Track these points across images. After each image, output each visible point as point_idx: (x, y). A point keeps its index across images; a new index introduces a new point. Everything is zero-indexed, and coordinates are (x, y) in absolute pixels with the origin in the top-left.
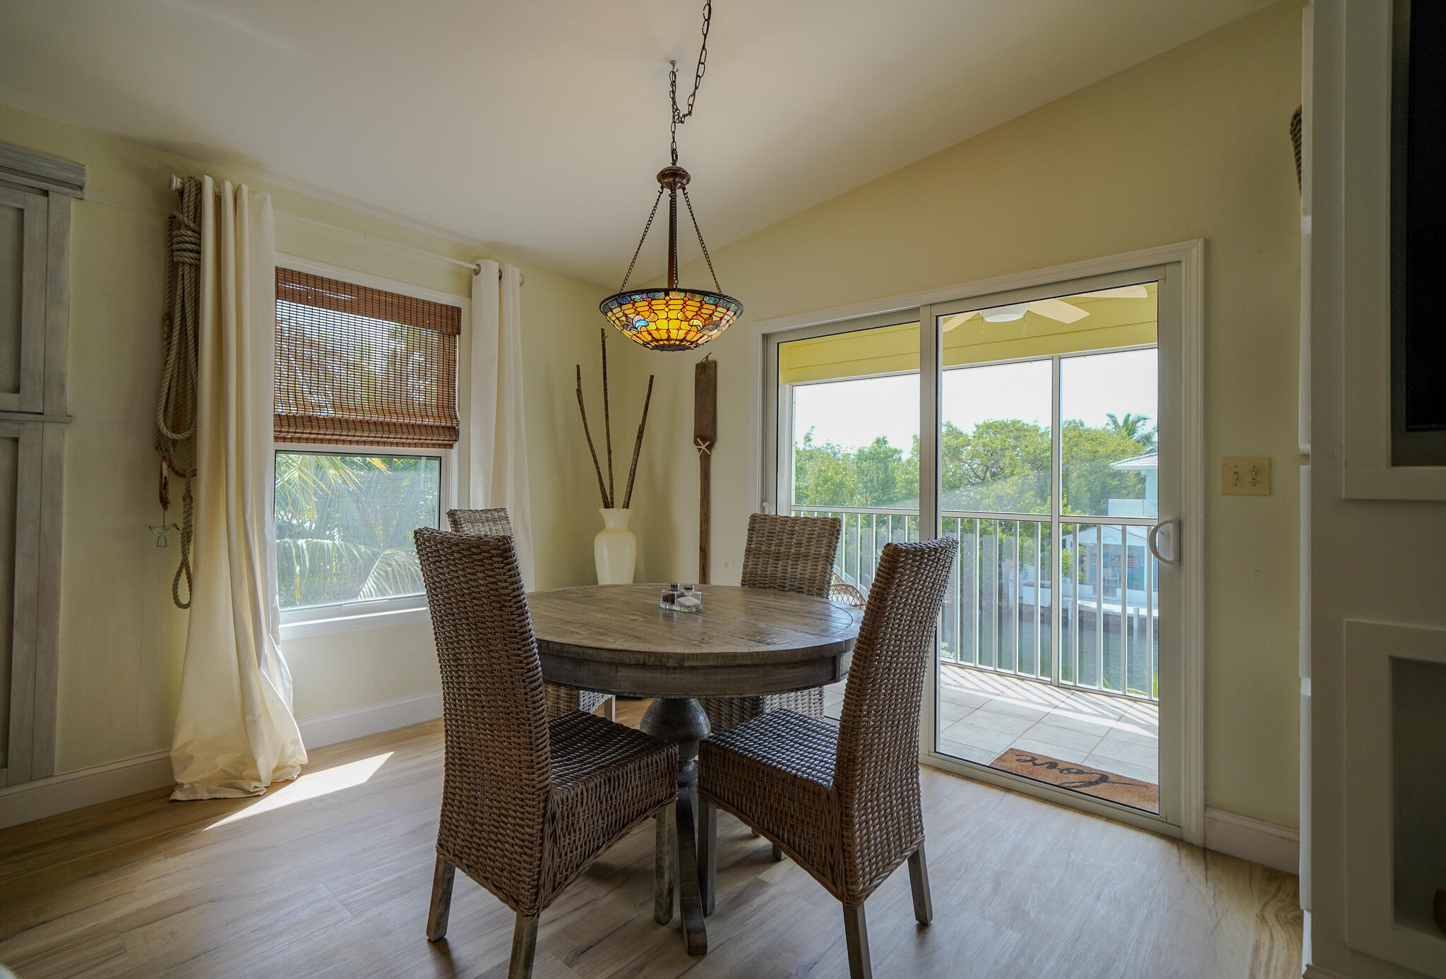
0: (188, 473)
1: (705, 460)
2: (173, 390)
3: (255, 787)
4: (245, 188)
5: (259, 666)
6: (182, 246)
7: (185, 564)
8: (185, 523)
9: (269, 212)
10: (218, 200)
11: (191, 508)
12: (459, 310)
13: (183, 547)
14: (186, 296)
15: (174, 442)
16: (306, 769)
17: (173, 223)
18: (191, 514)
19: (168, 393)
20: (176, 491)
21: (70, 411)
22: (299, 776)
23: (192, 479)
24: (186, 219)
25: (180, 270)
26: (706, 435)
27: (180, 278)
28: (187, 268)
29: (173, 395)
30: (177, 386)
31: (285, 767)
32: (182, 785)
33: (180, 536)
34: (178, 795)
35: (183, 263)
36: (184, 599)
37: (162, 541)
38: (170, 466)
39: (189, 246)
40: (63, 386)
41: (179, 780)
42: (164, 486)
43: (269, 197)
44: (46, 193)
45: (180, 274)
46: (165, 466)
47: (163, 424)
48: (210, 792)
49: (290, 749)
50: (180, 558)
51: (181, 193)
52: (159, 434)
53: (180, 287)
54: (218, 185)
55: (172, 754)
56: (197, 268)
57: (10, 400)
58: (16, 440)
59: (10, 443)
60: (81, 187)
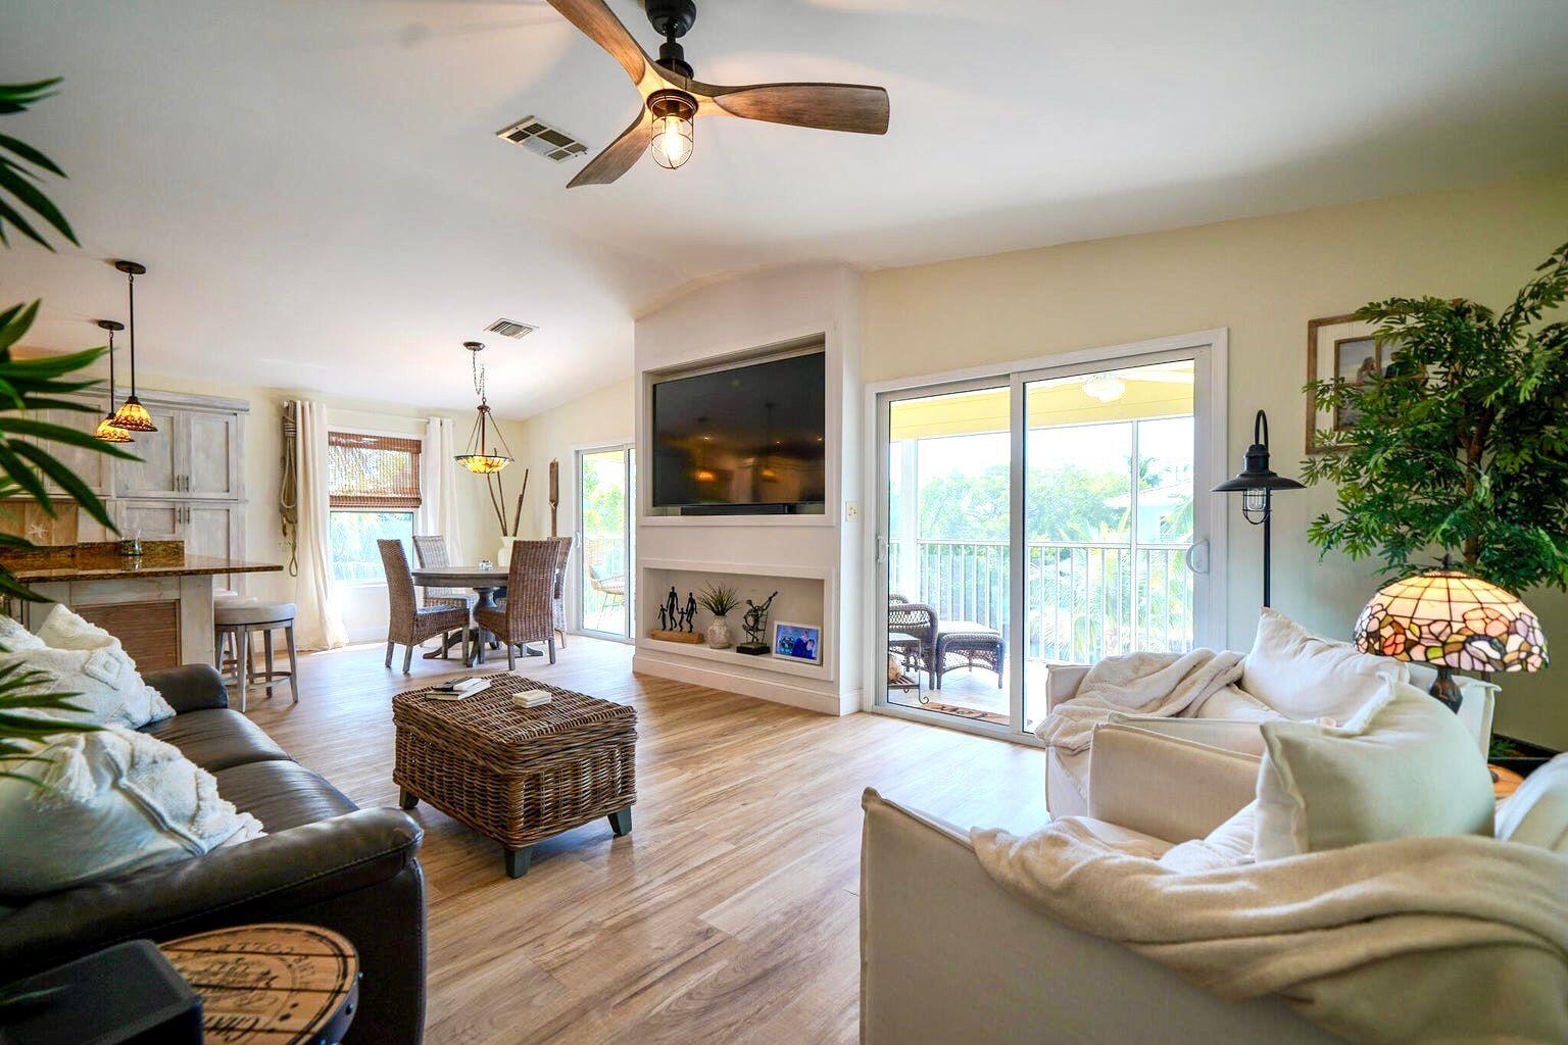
0: (294, 522)
1: (554, 512)
2: (287, 488)
4: (314, 404)
6: (289, 430)
7: (294, 558)
8: (293, 542)
9: (325, 410)
10: (303, 408)
11: (296, 537)
12: (420, 441)
13: (292, 552)
14: (291, 449)
15: (288, 510)
17: (284, 420)
18: (296, 539)
19: (285, 490)
20: (289, 530)
21: (247, 499)
23: (296, 524)
24: (290, 419)
25: (289, 439)
26: (555, 501)
27: (289, 443)
28: (291, 438)
29: (287, 491)
33: (292, 547)
35: (290, 436)
36: (294, 572)
37: (284, 548)
38: (287, 520)
39: (291, 430)
40: (244, 489)
42: (284, 527)
43: (324, 406)
44: (236, 414)
46: (284, 519)
47: (283, 502)
50: (291, 556)
51: (288, 408)
52: (281, 505)
53: (288, 446)
54: (303, 401)
56: (295, 438)
57: (225, 495)
58: (228, 511)
59: (226, 512)
60: (248, 411)
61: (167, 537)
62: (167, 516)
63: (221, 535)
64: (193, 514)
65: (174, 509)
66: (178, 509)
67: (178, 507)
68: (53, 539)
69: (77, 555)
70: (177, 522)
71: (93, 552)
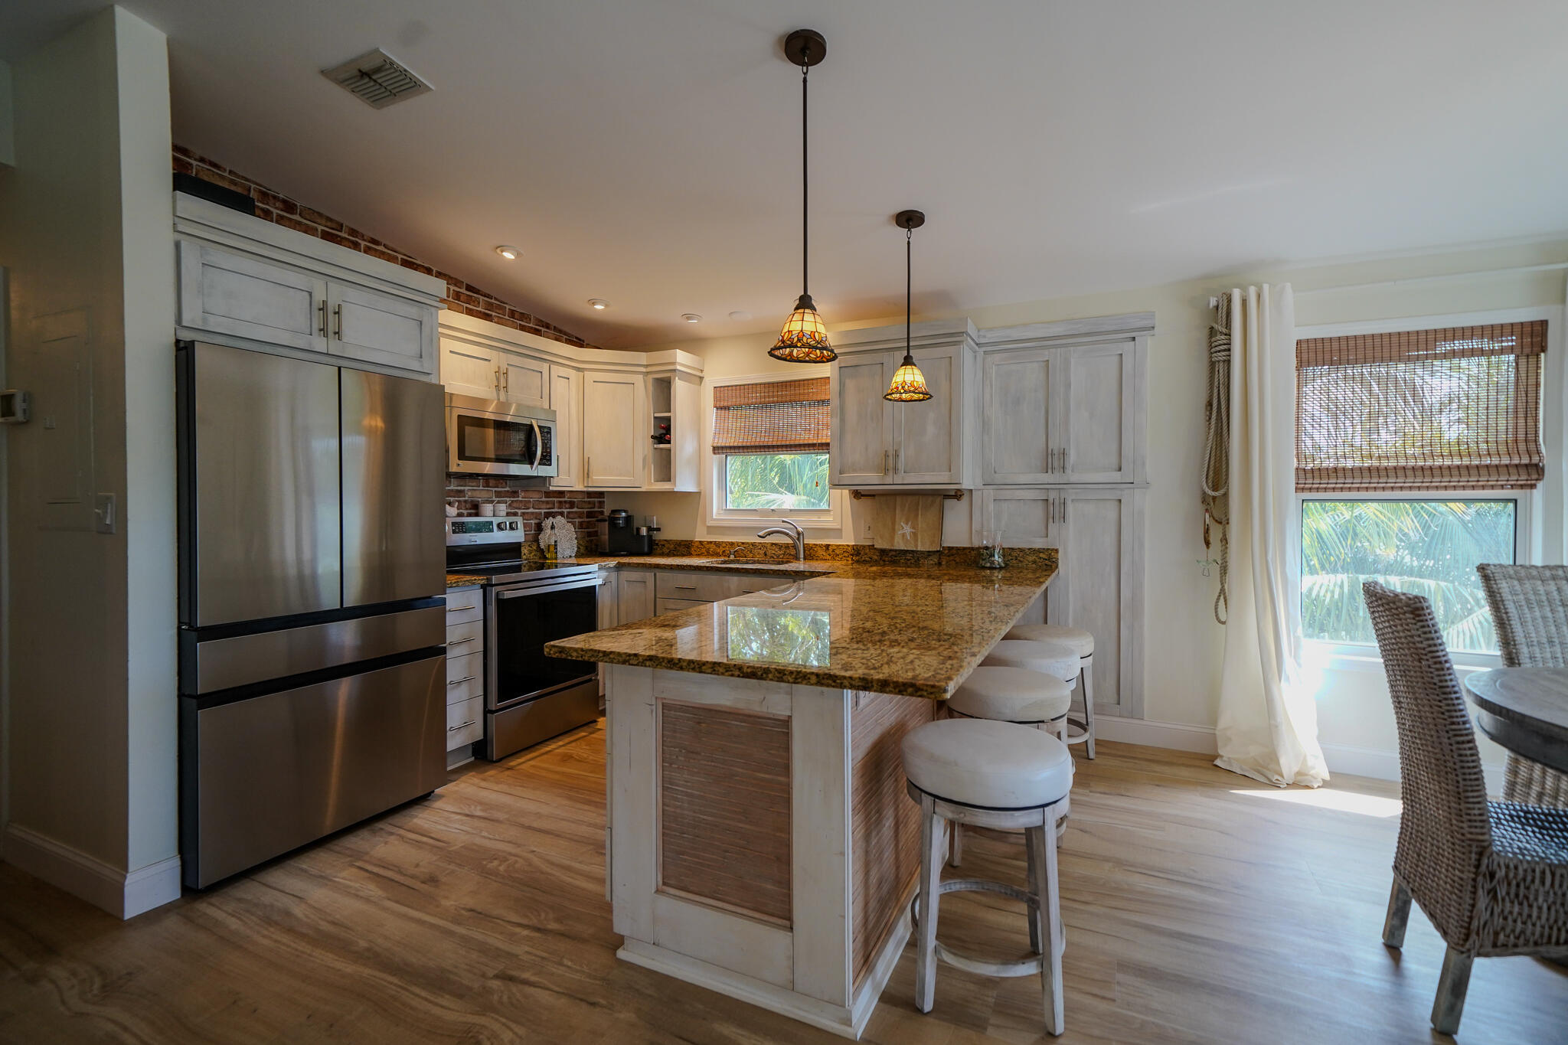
0: (1223, 521)
2: (1213, 458)
3: (1277, 780)
4: (1266, 287)
5: (1280, 680)
6: (1217, 349)
7: (1222, 591)
8: (1222, 560)
9: (1289, 296)
10: (1244, 303)
11: (1227, 548)
13: (1221, 577)
14: (1221, 386)
15: (1214, 498)
16: (1325, 784)
17: (1211, 333)
18: (1226, 553)
19: (1209, 462)
20: (1215, 536)
21: (1149, 480)
22: (1319, 787)
23: (1227, 526)
24: (1220, 328)
25: (1217, 366)
27: (1217, 373)
28: (1221, 364)
29: (1212, 463)
30: (1215, 455)
31: (1307, 775)
32: (1222, 757)
33: (1219, 569)
34: (1218, 762)
35: (1219, 361)
36: (1223, 617)
37: (1206, 573)
38: (1211, 516)
39: (1222, 348)
40: (1144, 464)
41: (1221, 752)
42: (1207, 531)
43: (1288, 286)
44: (1133, 339)
45: (1217, 369)
46: (1207, 515)
47: (1205, 485)
48: (1242, 770)
49: (1310, 762)
50: (1220, 587)
51: (1217, 307)
52: (1204, 493)
53: (1216, 380)
54: (1245, 290)
55: (1217, 732)
56: (1228, 362)
57: (1116, 476)
58: (1120, 501)
59: (1117, 503)
60: (1153, 328)
61: (1039, 543)
62: (1038, 511)
63: (1109, 540)
64: (1070, 508)
65: (1047, 500)
66: (1051, 501)
67: (1052, 495)
68: (919, 540)
69: (943, 563)
70: (1051, 520)
71: (958, 559)
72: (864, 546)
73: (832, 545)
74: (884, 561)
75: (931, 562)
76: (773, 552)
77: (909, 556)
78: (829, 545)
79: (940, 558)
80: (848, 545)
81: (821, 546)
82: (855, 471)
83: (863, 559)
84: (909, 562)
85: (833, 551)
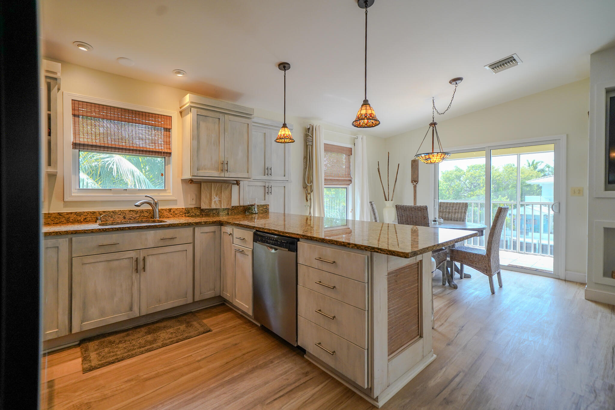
0: (310, 193)
1: (415, 187)
6: (309, 141)
8: (310, 205)
10: (316, 128)
11: (311, 201)
12: (352, 148)
14: (310, 152)
15: (308, 187)
17: (306, 136)
18: (311, 203)
19: (307, 175)
20: (309, 198)
21: (292, 180)
23: (311, 195)
24: (310, 134)
26: (415, 180)
30: (309, 173)
33: (309, 208)
35: (309, 145)
37: (307, 209)
40: (291, 174)
42: (307, 196)
43: (324, 126)
45: (308, 147)
46: (307, 192)
47: (307, 183)
50: (309, 211)
51: (309, 128)
53: (308, 150)
54: (316, 125)
56: (312, 146)
58: (285, 187)
59: (284, 187)
60: (292, 130)
61: (263, 203)
62: (262, 190)
63: (282, 201)
64: (273, 189)
65: (265, 186)
66: (267, 186)
67: (267, 184)
68: (222, 204)
69: (229, 213)
70: (266, 194)
71: (235, 211)
72: (192, 208)
73: (173, 209)
74: (202, 215)
75: (225, 213)
76: (132, 216)
77: (214, 212)
78: (171, 209)
79: (228, 211)
80: (183, 208)
81: (165, 210)
82: (205, 169)
83: (191, 215)
84: (214, 214)
85: (174, 212)
